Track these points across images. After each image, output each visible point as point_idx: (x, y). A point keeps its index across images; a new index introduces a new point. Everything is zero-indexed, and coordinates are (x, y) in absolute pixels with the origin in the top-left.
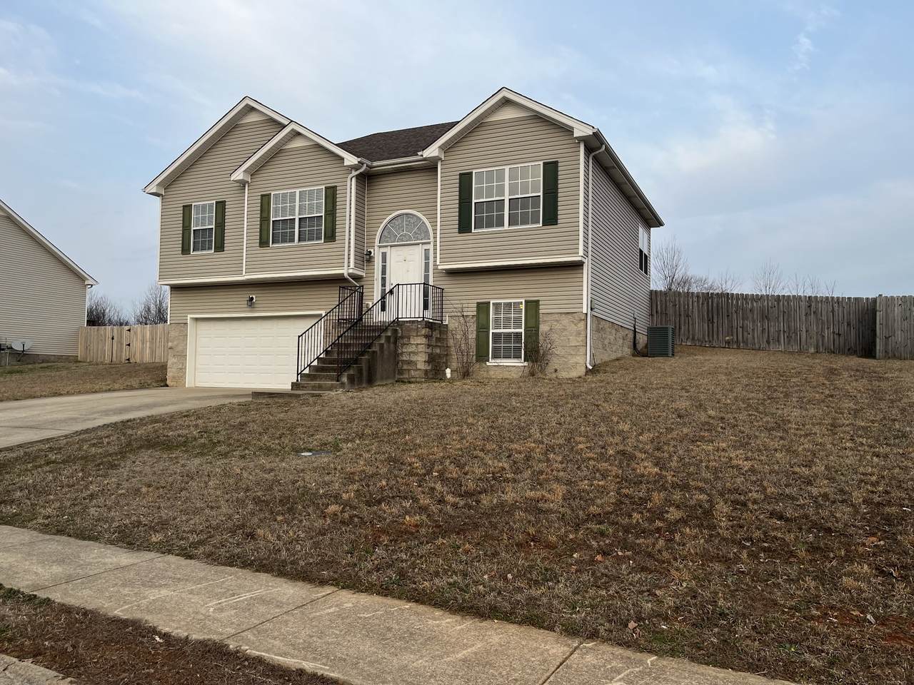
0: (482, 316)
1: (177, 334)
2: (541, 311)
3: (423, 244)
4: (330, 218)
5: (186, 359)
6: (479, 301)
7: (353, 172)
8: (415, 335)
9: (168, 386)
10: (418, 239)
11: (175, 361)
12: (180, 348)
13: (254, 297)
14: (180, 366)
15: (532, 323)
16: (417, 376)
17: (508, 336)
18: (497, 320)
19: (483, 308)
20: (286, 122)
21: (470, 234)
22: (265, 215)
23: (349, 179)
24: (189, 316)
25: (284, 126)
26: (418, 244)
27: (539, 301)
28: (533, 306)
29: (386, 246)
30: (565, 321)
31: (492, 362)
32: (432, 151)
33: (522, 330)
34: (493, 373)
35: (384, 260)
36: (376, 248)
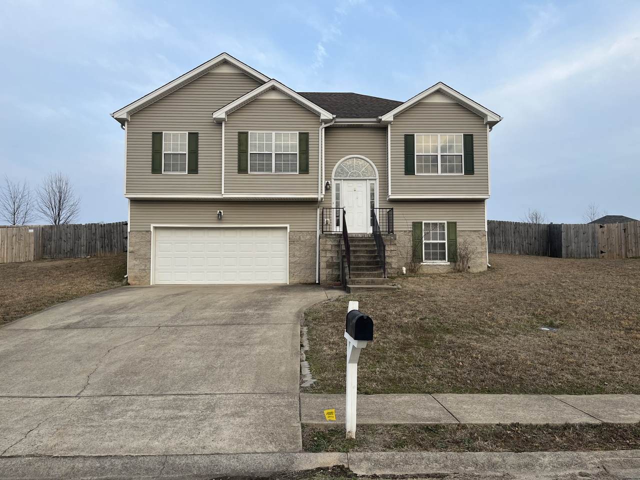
0: (418, 232)
1: (137, 240)
2: (458, 229)
3: (369, 180)
4: (304, 156)
5: (150, 261)
6: (414, 221)
7: (323, 124)
8: (389, 244)
9: (129, 284)
10: (365, 176)
11: (136, 263)
12: (142, 252)
13: (222, 211)
14: (143, 267)
15: (452, 237)
16: (392, 273)
17: (435, 245)
18: (427, 234)
19: (417, 226)
20: (265, 80)
21: (414, 176)
22: (243, 148)
23: (320, 129)
24: (152, 225)
25: (263, 83)
26: (366, 180)
27: (456, 222)
28: (452, 226)
29: (341, 180)
30: (474, 235)
31: (425, 263)
32: (388, 117)
33: (446, 242)
34: (426, 269)
35: (338, 189)
36: (333, 180)
